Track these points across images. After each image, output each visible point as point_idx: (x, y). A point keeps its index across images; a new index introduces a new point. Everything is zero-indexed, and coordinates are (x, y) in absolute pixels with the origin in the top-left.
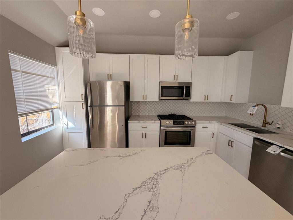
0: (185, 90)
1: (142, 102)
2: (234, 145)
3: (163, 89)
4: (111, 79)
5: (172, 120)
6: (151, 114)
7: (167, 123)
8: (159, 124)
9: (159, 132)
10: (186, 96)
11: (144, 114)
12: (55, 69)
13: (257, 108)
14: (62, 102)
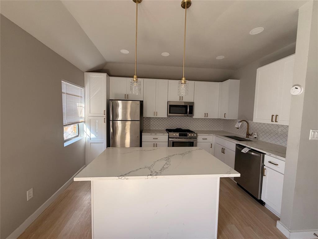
0: (188, 108)
1: (153, 118)
2: (225, 151)
3: (171, 108)
4: (128, 98)
5: (178, 133)
6: (160, 129)
7: (174, 135)
8: (168, 136)
9: (168, 143)
10: (189, 113)
11: (154, 129)
12: (83, 89)
13: (241, 123)
14: (87, 116)
